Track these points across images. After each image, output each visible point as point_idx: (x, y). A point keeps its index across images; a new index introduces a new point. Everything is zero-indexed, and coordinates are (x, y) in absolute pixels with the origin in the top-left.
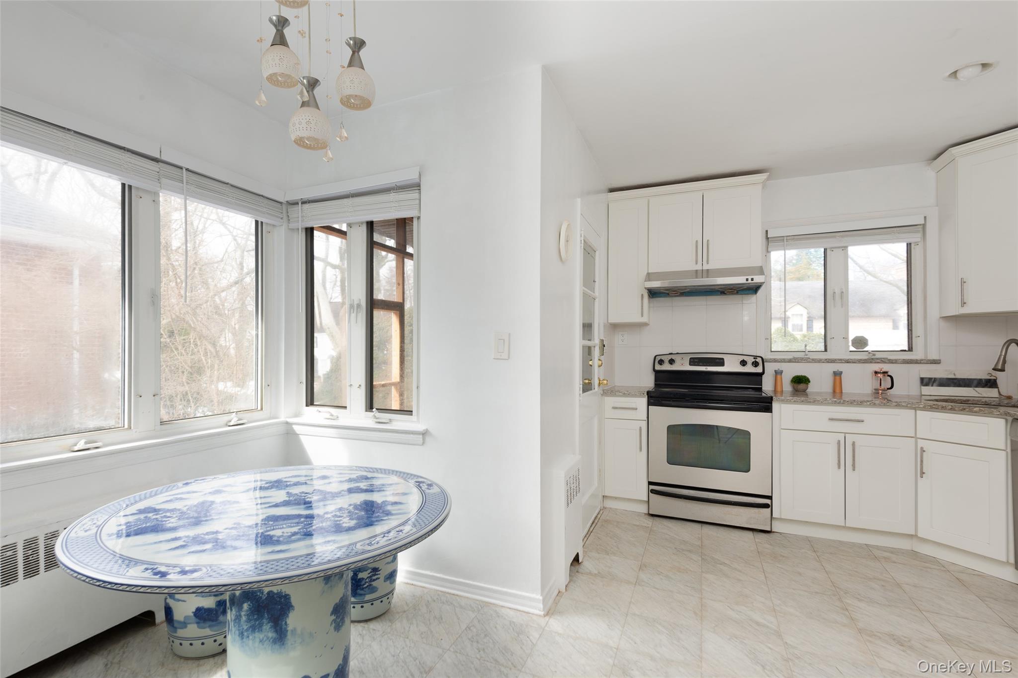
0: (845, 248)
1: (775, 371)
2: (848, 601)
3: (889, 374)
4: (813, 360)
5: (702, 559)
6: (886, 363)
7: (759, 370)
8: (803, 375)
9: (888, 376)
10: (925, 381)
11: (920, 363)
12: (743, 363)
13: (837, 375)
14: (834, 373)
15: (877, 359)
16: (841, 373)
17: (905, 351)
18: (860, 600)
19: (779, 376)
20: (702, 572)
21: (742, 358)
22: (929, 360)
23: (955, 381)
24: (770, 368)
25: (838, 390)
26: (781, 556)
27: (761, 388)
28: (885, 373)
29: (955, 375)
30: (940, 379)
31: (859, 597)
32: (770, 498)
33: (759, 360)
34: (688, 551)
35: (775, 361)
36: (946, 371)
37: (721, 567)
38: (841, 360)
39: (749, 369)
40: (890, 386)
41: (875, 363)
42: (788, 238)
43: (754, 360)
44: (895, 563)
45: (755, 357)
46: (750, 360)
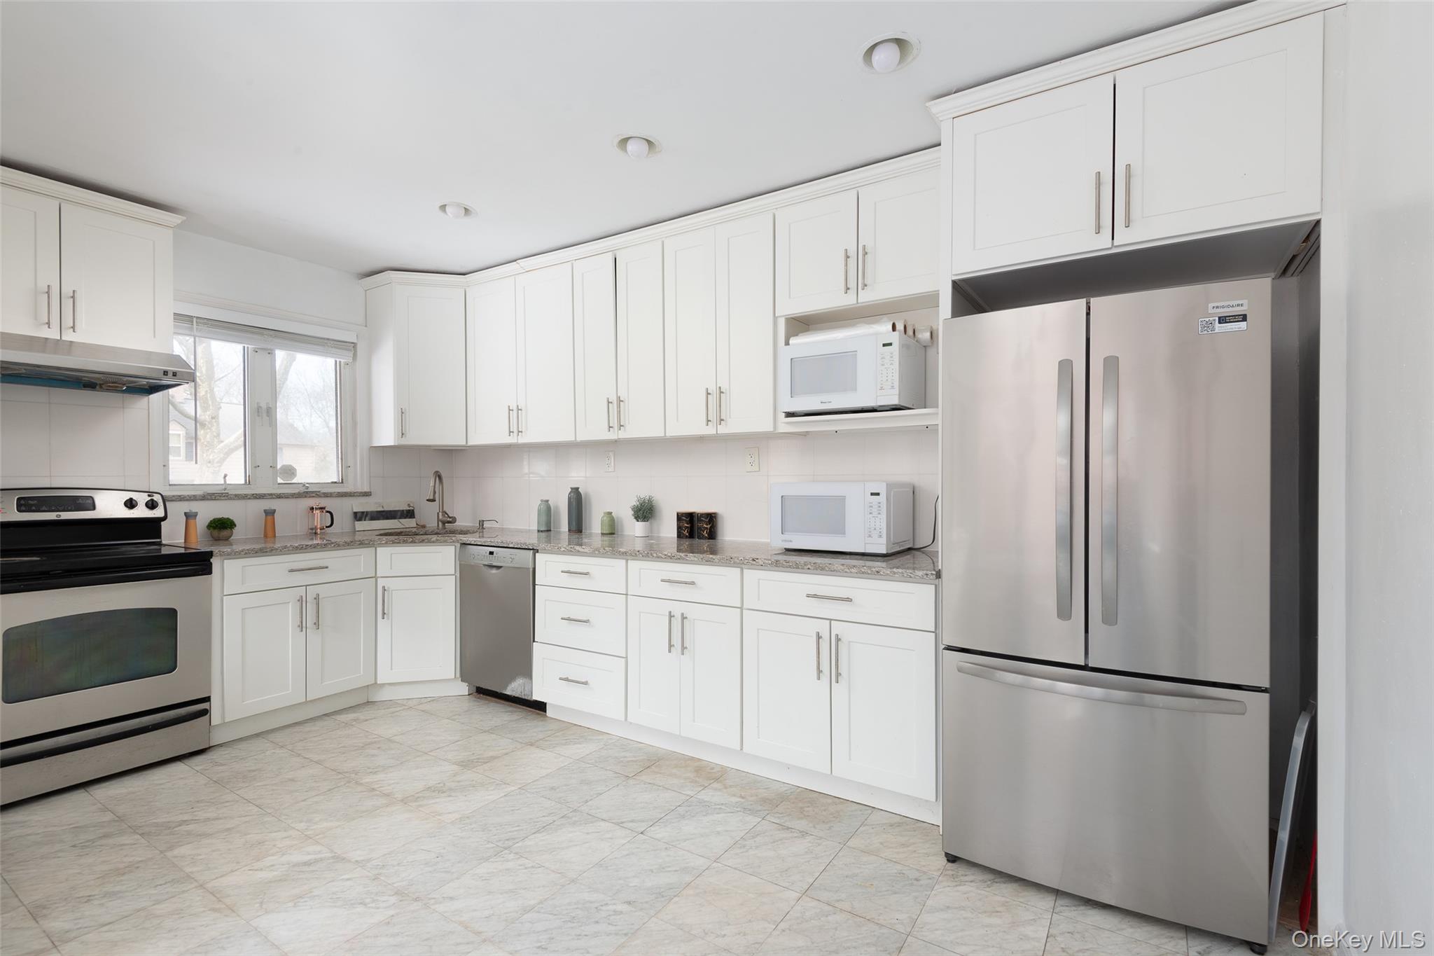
0: (271, 353)
1: (185, 513)
2: (367, 780)
3: (326, 509)
4: (236, 495)
5: (142, 835)
6: (321, 497)
7: (158, 513)
8: (226, 516)
9: (327, 512)
10: (358, 515)
11: (354, 496)
12: (130, 504)
13: (270, 513)
14: (265, 511)
15: (313, 492)
16: (274, 511)
17: (336, 483)
18: (375, 773)
19: (191, 521)
20: (161, 852)
21: (128, 495)
22: (361, 492)
23: (384, 513)
24: (177, 511)
25: (270, 533)
26: (250, 771)
27: (161, 541)
28: (322, 509)
29: (383, 507)
30: (372, 512)
31: (371, 770)
32: (207, 699)
33: (157, 498)
34: (101, 838)
35: (181, 499)
36: (376, 503)
37: (184, 828)
38: (271, 494)
39: (141, 512)
40: (329, 525)
41: (310, 497)
42: (198, 320)
43: (150, 498)
44: (367, 720)
45: (150, 494)
46: (142, 499)
